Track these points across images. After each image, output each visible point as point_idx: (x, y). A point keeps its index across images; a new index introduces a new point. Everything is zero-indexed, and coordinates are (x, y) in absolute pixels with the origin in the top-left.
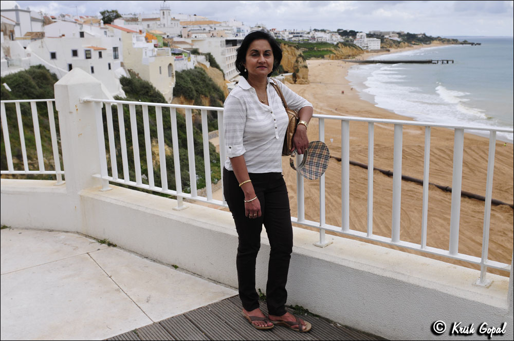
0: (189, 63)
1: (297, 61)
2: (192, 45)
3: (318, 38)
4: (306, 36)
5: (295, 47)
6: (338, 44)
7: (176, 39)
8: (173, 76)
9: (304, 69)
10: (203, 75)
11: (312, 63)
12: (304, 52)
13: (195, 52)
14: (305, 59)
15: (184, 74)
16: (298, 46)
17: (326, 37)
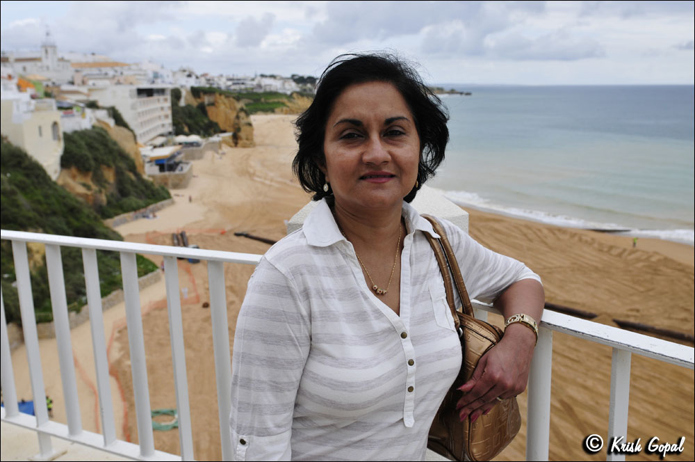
0: (84, 121)
1: (238, 117)
2: (88, 95)
3: (266, 85)
4: (249, 84)
5: (234, 98)
6: (292, 94)
7: (65, 87)
8: (59, 139)
9: (248, 128)
10: (103, 137)
11: (258, 119)
12: (246, 105)
13: (93, 105)
14: (248, 114)
15: (76, 137)
16: (239, 96)
17: (275, 85)
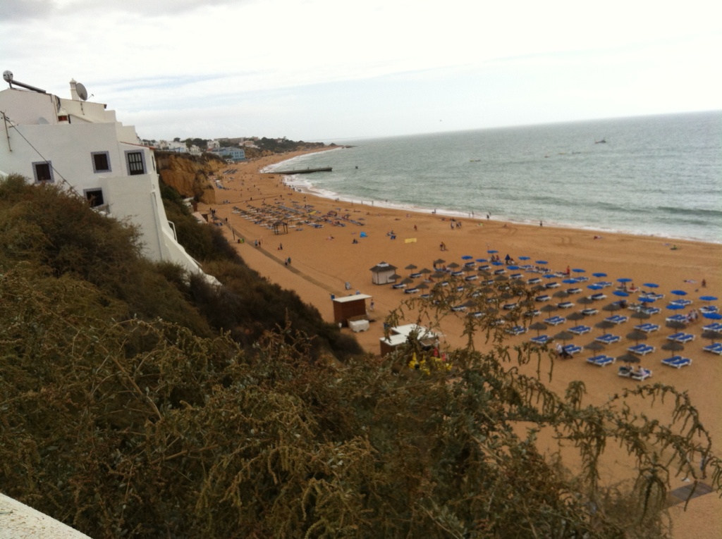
1: (197, 180)
9: (209, 191)
14: (206, 176)
